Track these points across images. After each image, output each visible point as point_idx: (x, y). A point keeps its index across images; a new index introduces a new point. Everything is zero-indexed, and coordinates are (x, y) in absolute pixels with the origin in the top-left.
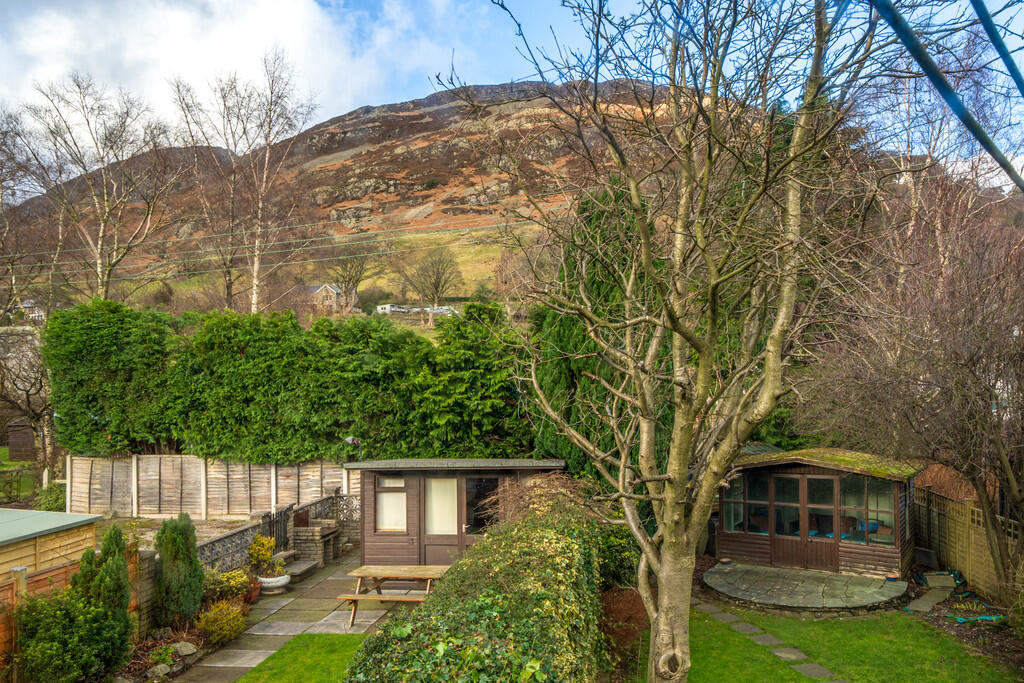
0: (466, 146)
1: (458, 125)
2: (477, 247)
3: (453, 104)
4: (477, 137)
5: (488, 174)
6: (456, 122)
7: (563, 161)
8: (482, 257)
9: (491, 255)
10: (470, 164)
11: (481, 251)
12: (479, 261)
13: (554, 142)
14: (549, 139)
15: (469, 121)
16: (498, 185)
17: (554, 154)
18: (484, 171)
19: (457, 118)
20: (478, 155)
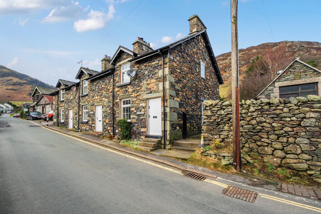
0: (222, 67)
1: (220, 63)
2: (224, 88)
3: (219, 59)
4: (224, 65)
5: (227, 72)
6: (219, 62)
7: (245, 66)
8: (224, 90)
9: (226, 89)
10: (222, 71)
11: (224, 89)
12: (224, 91)
13: (243, 62)
14: (242, 62)
15: (222, 62)
16: (229, 74)
17: (243, 65)
18: (226, 72)
19: (220, 61)
20: (224, 69)
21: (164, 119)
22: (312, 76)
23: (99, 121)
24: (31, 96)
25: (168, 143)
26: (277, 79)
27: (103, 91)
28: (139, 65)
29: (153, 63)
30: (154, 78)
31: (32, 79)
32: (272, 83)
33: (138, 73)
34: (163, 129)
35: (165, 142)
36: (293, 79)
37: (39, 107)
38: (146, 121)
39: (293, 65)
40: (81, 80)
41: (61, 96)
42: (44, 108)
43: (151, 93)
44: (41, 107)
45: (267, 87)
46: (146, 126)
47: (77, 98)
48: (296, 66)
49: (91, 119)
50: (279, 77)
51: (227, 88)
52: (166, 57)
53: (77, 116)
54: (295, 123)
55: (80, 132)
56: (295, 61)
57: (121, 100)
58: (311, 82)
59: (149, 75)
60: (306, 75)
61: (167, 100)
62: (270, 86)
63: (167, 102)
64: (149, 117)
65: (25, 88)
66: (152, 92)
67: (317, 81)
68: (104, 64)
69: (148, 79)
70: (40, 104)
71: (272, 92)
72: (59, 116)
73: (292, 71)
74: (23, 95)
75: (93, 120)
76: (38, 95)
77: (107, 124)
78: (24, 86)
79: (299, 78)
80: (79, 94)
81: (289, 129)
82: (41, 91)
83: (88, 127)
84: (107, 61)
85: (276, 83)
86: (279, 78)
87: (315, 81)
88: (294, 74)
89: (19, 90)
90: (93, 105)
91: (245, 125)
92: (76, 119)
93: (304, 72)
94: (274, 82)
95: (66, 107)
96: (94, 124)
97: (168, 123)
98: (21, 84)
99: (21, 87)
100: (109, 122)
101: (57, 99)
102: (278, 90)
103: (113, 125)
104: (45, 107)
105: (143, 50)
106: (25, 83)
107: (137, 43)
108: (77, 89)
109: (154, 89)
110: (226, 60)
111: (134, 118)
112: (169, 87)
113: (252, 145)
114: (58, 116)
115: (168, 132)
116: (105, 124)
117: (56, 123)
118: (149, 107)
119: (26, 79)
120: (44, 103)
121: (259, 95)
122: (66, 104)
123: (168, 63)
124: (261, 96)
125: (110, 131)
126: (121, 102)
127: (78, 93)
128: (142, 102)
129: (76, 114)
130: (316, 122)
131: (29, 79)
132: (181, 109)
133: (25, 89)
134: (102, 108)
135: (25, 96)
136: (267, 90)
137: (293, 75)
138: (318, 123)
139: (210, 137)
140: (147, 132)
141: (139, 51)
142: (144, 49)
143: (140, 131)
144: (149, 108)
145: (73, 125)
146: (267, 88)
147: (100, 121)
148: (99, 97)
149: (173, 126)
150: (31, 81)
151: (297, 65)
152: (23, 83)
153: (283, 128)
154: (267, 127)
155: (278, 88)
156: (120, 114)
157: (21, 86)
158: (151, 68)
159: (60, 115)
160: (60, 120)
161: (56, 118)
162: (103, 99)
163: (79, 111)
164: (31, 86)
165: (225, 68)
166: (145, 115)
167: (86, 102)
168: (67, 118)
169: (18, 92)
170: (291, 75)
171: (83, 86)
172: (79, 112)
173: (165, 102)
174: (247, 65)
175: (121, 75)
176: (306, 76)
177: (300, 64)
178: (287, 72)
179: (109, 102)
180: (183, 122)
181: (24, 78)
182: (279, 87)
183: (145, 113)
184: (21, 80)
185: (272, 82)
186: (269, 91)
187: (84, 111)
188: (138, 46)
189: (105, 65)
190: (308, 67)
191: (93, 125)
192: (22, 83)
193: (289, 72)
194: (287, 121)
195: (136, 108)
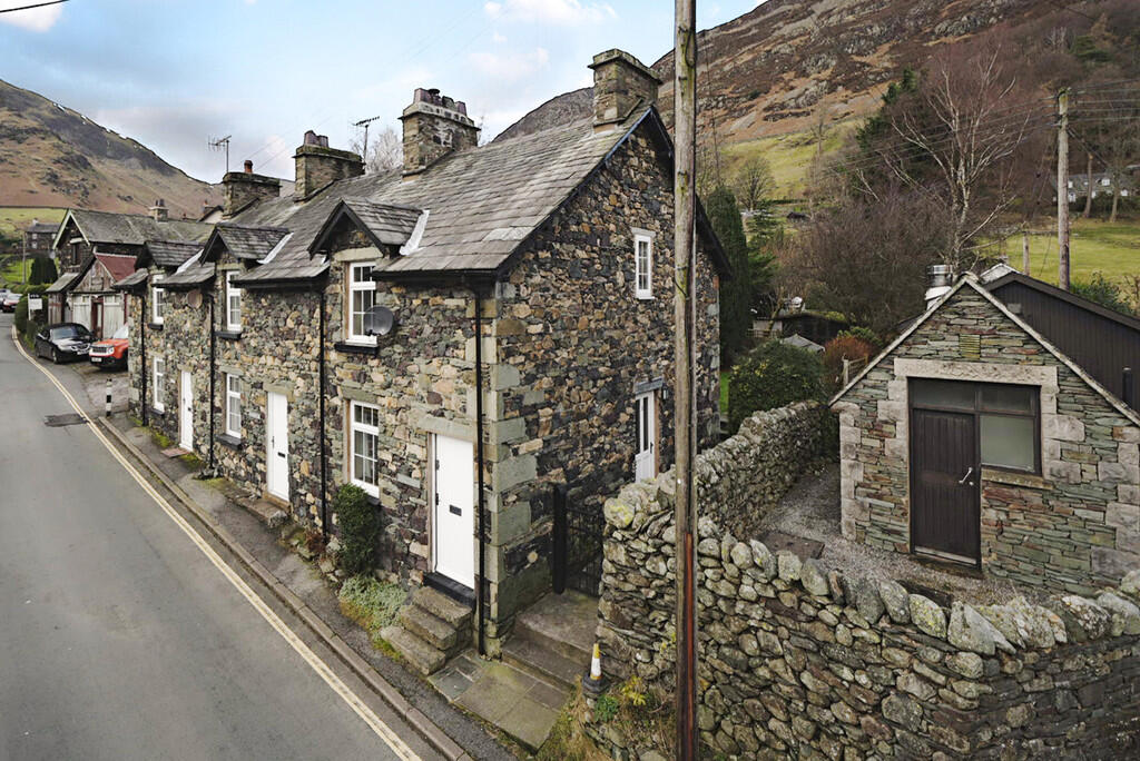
0: (787, 51)
1: (781, 32)
2: (793, 150)
4: (797, 41)
5: (808, 76)
6: (779, 28)
7: (886, 47)
9: (805, 156)
10: (791, 69)
11: (796, 154)
12: (793, 164)
13: (876, 30)
14: (871, 27)
15: (791, 25)
16: (817, 84)
17: (876, 42)
18: (804, 74)
19: (781, 24)
20: (798, 59)
21: (482, 534)
22: (1019, 357)
23: (280, 454)
24: (54, 247)
25: (492, 630)
26: (902, 343)
27: (289, 343)
28: (404, 291)
29: (451, 303)
30: (453, 361)
31: (57, 110)
32: (882, 360)
33: (401, 322)
34: (478, 572)
35: (483, 626)
36: (956, 355)
37: (80, 300)
38: (426, 518)
39: (956, 297)
40: (220, 268)
41: (152, 303)
42: (100, 307)
43: (442, 415)
44: (89, 302)
45: (865, 371)
46: (426, 537)
47: (204, 332)
48: (966, 304)
49: (251, 438)
50: (909, 336)
51: (810, 147)
52: (489, 297)
53: (206, 407)
54: (864, 696)
55: (217, 477)
56: (963, 287)
57: (349, 401)
58: (1015, 381)
59: (435, 344)
60: (1000, 350)
61: (491, 463)
62: (875, 367)
63: (490, 471)
64: (437, 504)
65: (32, 152)
66: (446, 413)
67: (1038, 383)
68: (302, 173)
69: (434, 357)
70: (85, 289)
71: (884, 393)
72: (148, 384)
73: (952, 322)
74: (27, 180)
75: (261, 447)
76: (77, 244)
77: (304, 480)
78: (27, 141)
79: (975, 357)
80: (213, 321)
81: (847, 715)
82: (86, 229)
83: (242, 464)
84: (313, 159)
85: (896, 360)
86: (910, 341)
87: (1030, 382)
88: (958, 335)
89: (9, 160)
90: (258, 385)
91: (726, 645)
92: (204, 418)
93: (992, 333)
94: (890, 354)
95: (170, 358)
96: (261, 461)
97: (493, 556)
98: (20, 136)
99: (19, 147)
100: (311, 473)
101: (140, 313)
102: (905, 393)
103: (323, 491)
104: (101, 303)
105: (437, 140)
106: (34, 131)
107: (415, 119)
108: (205, 301)
109: (449, 405)
110: (804, 17)
111: (389, 493)
112: (498, 415)
113: (743, 733)
114: (144, 381)
115: (494, 590)
116: (297, 476)
117: (137, 405)
118: (437, 462)
119: (36, 111)
120: (98, 288)
121: (837, 397)
122: (169, 345)
123: (494, 321)
124: (845, 404)
125: (313, 510)
126: (349, 407)
127: (209, 316)
128: (413, 439)
129: (203, 399)
130: (922, 718)
131: (46, 113)
132: (545, 479)
133: (34, 156)
134: (286, 411)
135: (33, 185)
136: (864, 381)
137: (956, 338)
138: (928, 724)
139: (623, 651)
140: (428, 561)
141: (421, 149)
142: (443, 136)
143: (408, 551)
144: (437, 467)
145: (195, 441)
146: (865, 377)
147: (283, 456)
148: (277, 362)
149: (512, 560)
150: (53, 120)
151: (969, 300)
152: (26, 131)
153: (832, 702)
154: (787, 684)
155: (905, 383)
156: (345, 457)
157: (20, 143)
158: (441, 317)
159: (152, 381)
160: (152, 400)
161: (139, 388)
162: (292, 375)
163: (212, 391)
164: (56, 141)
165: (803, 58)
166: (423, 496)
167: (237, 366)
168: (174, 400)
169: (10, 167)
170: (947, 337)
171: (225, 292)
172: (213, 397)
173: (485, 471)
174: (894, 42)
175: (347, 303)
176: (1000, 355)
177: (979, 300)
178: (936, 322)
179: (308, 396)
180: (555, 523)
181: (30, 110)
182: (910, 379)
183: (425, 486)
184: (20, 116)
185: (882, 356)
186: (874, 387)
187: (230, 393)
188: (420, 129)
189: (308, 176)
190: (1006, 317)
191: (260, 466)
192: (20, 131)
193: (941, 323)
194: (843, 680)
195: (394, 455)
